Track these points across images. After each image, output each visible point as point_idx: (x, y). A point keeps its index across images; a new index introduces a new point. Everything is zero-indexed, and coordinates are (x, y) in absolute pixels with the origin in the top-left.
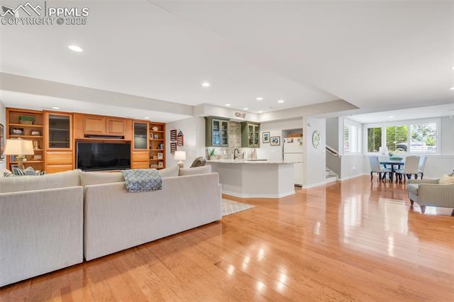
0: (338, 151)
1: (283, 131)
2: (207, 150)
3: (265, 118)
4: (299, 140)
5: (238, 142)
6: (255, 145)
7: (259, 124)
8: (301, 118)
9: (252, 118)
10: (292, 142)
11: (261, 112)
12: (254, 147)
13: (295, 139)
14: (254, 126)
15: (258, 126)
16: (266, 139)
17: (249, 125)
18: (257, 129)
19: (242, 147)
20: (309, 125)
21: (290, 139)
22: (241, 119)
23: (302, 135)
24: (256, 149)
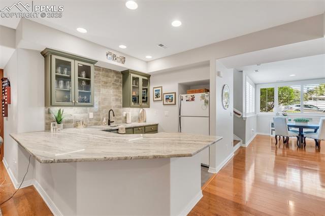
0: (242, 112)
1: (180, 84)
2: (49, 113)
3: (155, 67)
4: (203, 97)
5: (117, 100)
6: (143, 104)
7: (149, 76)
8: (207, 64)
9: (136, 66)
10: (193, 99)
11: (149, 57)
12: (141, 107)
13: (198, 96)
14: (141, 78)
15: (147, 79)
16: (157, 96)
17: (132, 75)
18: (146, 82)
19: (124, 106)
20: (219, 74)
21: (189, 96)
22: (119, 66)
23: (208, 91)
24: (146, 109)
